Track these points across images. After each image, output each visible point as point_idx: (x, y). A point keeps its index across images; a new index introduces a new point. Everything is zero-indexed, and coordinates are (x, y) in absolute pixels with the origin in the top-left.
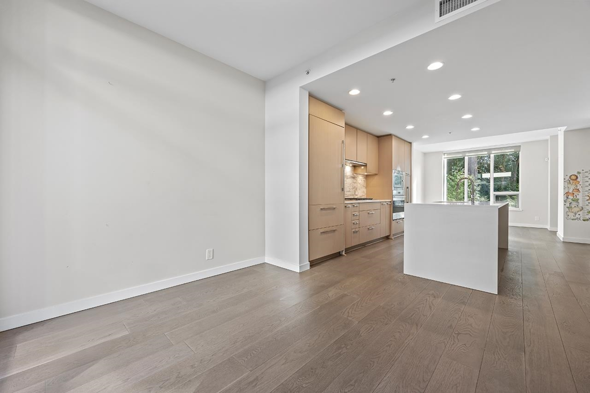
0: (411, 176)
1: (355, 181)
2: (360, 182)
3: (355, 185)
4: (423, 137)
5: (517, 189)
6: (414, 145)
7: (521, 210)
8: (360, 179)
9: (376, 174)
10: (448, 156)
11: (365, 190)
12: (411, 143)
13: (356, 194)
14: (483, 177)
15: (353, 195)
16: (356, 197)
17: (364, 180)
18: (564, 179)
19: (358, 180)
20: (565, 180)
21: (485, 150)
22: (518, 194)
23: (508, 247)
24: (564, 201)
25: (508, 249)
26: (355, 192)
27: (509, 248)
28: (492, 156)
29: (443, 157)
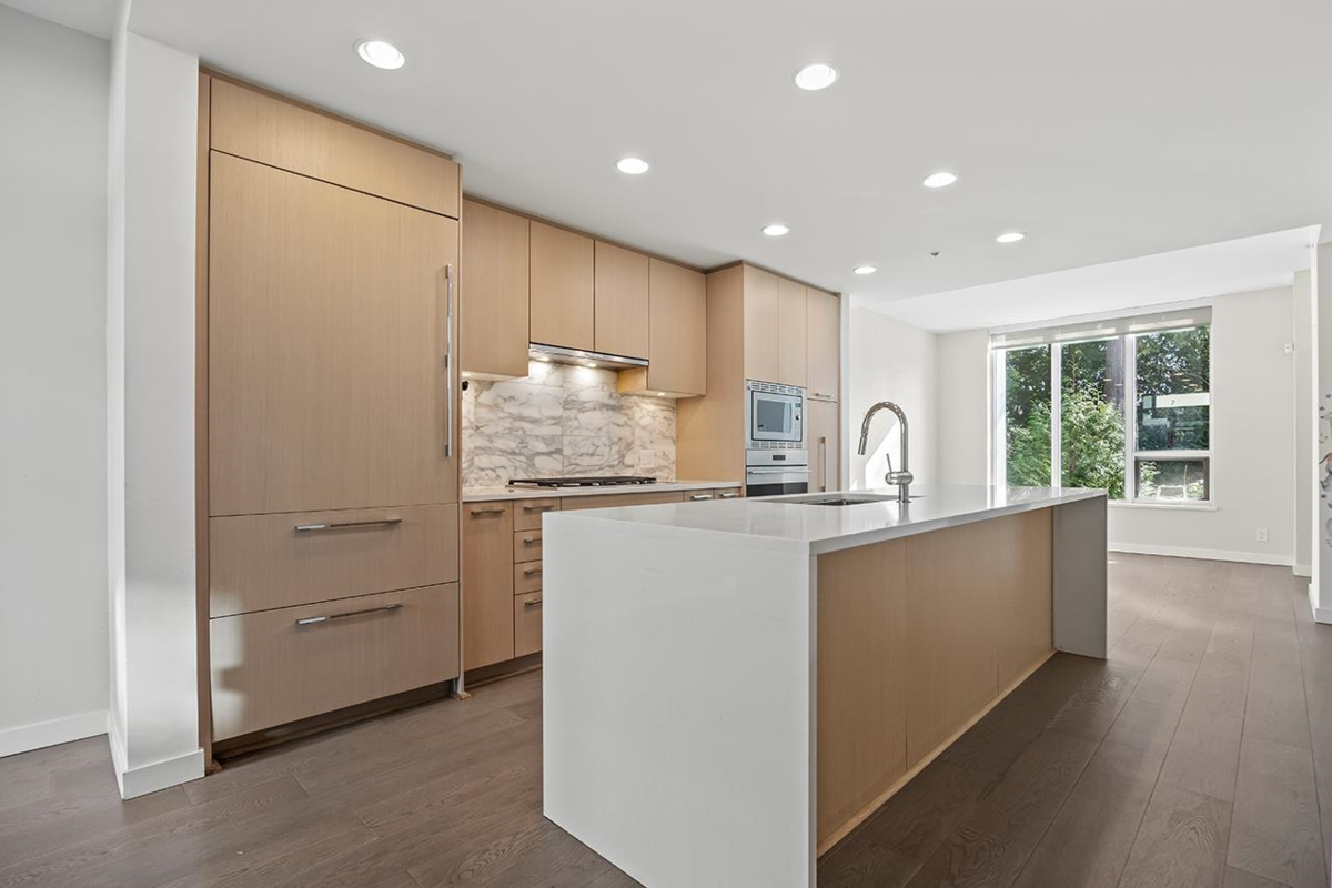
0: (839, 403)
1: (621, 419)
2: (646, 421)
3: (625, 432)
4: (858, 271)
5: (1204, 443)
6: (854, 302)
7: (1214, 508)
8: (648, 413)
9: (701, 397)
10: (1009, 343)
11: (671, 450)
12: (837, 295)
13: (628, 461)
14: (1158, 406)
15: (612, 467)
16: (628, 473)
17: (669, 414)
18: (1322, 409)
19: (638, 415)
20: (1324, 413)
21: (1107, 323)
22: (1207, 459)
23: (1105, 654)
24: (1321, 482)
25: (1104, 660)
26: (623, 457)
27: (1108, 656)
28: (1131, 339)
29: (991, 345)
